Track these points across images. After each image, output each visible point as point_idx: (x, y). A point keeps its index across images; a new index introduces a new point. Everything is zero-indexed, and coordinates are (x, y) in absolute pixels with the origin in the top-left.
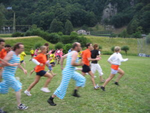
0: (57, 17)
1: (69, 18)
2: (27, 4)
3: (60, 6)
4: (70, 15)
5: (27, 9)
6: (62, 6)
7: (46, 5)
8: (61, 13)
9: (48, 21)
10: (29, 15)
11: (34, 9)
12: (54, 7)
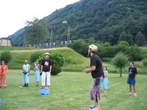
0: (128, 30)
1: (142, 29)
2: (99, 20)
3: (133, 18)
4: (143, 27)
5: (98, 25)
6: (135, 18)
7: (119, 19)
8: (133, 25)
9: (118, 34)
10: (100, 30)
11: (106, 24)
12: (126, 20)
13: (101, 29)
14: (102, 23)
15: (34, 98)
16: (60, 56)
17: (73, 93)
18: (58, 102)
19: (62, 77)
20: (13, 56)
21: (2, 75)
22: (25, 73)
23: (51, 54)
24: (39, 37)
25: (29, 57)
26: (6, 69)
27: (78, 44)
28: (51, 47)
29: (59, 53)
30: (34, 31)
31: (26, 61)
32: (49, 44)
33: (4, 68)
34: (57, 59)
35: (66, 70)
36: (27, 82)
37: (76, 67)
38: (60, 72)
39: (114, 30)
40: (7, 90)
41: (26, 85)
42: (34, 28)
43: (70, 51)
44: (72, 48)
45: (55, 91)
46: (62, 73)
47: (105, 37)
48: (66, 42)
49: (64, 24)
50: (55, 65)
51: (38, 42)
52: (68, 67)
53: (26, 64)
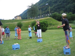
13: (67, 5)
14: (67, 2)
15: (35, 44)
16: (46, 22)
17: (54, 40)
18: (47, 45)
19: (48, 33)
20: (23, 24)
21: (19, 34)
22: (30, 32)
23: (42, 22)
24: (35, 14)
25: (31, 24)
26: (21, 31)
27: (55, 15)
28: (41, 18)
29: (45, 21)
30: (32, 11)
31: (29, 26)
32: (40, 17)
33: (20, 30)
34: (45, 24)
35: (50, 29)
36: (31, 36)
37: (55, 27)
38: (47, 30)
39: (74, 5)
40: (22, 40)
41: (31, 38)
42: (32, 9)
43: (51, 19)
44: (52, 17)
45: (45, 40)
46: (48, 31)
47: (69, 10)
48: (48, 14)
49: (47, 5)
50: (44, 27)
51: (34, 16)
52: (51, 27)
53: (29, 27)
